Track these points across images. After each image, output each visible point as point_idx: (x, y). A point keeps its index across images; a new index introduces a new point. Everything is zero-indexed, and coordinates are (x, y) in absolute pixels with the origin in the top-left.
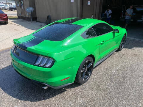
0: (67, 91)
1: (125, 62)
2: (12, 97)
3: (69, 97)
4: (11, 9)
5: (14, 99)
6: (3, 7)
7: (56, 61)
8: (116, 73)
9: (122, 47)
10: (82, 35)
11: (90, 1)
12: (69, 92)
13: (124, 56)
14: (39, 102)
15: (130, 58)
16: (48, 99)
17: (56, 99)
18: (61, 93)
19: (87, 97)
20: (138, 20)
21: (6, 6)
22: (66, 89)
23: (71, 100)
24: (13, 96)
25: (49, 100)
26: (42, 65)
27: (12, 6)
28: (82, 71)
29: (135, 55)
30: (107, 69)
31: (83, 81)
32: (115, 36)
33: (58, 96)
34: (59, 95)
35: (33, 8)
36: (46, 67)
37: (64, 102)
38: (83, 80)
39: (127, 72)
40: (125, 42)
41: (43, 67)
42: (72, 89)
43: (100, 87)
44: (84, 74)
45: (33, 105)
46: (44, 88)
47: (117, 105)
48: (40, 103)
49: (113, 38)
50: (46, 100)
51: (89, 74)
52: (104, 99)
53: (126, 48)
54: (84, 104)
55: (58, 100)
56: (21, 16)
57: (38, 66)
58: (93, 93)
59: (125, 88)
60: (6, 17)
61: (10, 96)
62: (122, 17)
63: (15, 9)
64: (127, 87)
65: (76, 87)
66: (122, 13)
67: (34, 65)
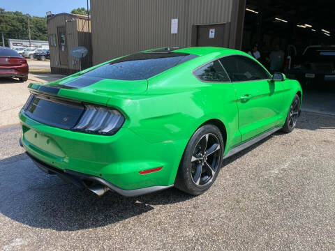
0: (155, 211)
1: (303, 155)
2: (13, 219)
3: (160, 223)
4: (38, 57)
5: (16, 223)
6: (22, 52)
7: (128, 118)
8: (280, 176)
9: (291, 124)
10: (194, 73)
11: (213, 30)
12: (160, 212)
13: (299, 142)
14: (80, 232)
15: (314, 148)
16: (103, 225)
17: (124, 226)
18: (140, 213)
19: (207, 225)
20: (326, 76)
21: (28, 50)
22: (152, 206)
23: (165, 230)
24: (15, 218)
25: (106, 228)
26: (93, 130)
27: (40, 50)
28: (194, 159)
29: (325, 141)
30: (259, 167)
31: (196, 186)
32: (275, 90)
33: (131, 221)
34: (133, 218)
35: (87, 48)
36: (103, 134)
37: (146, 233)
38: (197, 183)
39: (309, 174)
40: (299, 114)
41: (96, 133)
42: (168, 206)
43: (242, 205)
44: (200, 168)
45: (63, 238)
46: (95, 192)
47: (287, 244)
48: (82, 235)
49: (270, 94)
50: (99, 229)
51: (213, 173)
52: (253, 230)
53: (302, 128)
54: (198, 240)
55: (131, 229)
56: (59, 66)
57: (83, 131)
58: (222, 215)
59: (307, 207)
60: (23, 65)
61: (7, 218)
62: (289, 68)
63: (47, 56)
64: (311, 204)
65: (179, 201)
66: (289, 60)
67: (72, 129)
